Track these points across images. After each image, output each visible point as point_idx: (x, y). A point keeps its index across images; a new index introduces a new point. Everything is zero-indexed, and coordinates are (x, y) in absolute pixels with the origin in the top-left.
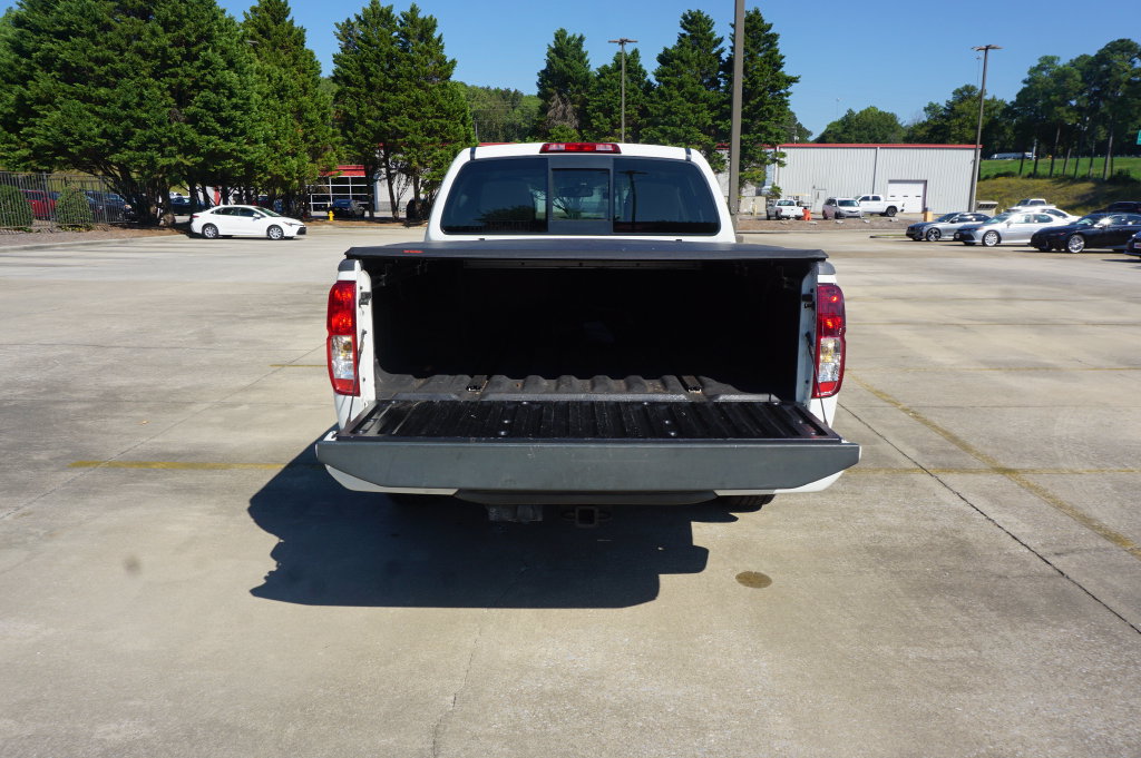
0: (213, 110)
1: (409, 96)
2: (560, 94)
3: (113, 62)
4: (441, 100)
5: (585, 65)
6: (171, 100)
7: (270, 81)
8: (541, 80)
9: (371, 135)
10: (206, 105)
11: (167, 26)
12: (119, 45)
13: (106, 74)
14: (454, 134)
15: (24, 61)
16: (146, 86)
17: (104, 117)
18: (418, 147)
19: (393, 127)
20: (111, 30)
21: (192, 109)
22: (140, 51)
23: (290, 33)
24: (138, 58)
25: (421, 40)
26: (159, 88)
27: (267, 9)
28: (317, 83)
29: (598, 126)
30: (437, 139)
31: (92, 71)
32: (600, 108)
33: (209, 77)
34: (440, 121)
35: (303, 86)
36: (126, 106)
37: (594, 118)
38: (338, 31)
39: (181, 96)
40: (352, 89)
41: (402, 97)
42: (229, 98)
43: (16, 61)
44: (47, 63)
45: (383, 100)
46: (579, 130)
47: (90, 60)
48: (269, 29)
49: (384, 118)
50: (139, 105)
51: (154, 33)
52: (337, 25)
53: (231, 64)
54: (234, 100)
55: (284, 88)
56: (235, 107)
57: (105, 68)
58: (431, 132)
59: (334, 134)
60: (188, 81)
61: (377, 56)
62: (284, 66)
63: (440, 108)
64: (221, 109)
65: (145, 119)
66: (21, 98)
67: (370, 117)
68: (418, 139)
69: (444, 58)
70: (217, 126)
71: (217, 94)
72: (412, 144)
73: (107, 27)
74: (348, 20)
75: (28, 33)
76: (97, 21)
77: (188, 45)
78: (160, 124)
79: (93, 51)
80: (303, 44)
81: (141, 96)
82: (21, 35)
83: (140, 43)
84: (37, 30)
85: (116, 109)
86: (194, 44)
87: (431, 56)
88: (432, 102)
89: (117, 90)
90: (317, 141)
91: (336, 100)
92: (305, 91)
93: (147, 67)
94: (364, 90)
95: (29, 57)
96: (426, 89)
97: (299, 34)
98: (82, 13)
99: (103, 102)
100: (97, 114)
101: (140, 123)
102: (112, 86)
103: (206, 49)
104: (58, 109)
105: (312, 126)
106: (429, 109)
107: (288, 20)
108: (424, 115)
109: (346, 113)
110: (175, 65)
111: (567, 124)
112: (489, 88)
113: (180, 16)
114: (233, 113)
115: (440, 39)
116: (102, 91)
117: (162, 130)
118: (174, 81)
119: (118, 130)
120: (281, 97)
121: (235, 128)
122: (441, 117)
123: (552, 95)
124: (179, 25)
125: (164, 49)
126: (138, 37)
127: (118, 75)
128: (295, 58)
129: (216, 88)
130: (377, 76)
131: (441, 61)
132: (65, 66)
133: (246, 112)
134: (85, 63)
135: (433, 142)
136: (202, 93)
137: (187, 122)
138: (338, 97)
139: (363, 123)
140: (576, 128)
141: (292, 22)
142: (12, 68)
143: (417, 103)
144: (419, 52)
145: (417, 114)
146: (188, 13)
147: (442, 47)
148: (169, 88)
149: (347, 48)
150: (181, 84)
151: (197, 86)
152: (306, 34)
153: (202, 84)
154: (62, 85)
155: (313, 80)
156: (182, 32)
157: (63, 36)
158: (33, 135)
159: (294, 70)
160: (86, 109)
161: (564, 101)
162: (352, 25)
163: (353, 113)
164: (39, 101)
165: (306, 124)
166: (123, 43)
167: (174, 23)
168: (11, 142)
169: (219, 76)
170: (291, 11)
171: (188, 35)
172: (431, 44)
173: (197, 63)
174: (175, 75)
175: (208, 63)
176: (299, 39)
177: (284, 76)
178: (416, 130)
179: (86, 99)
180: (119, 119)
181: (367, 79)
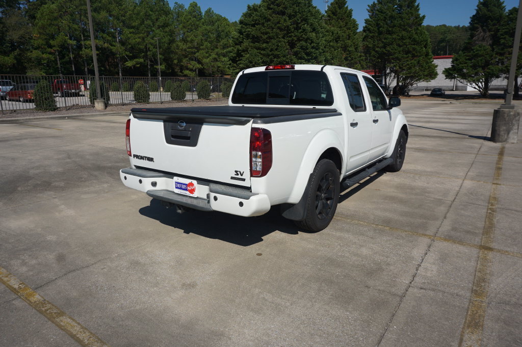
0: (304, 49)
1: (398, 36)
2: (482, 27)
3: (270, 33)
4: (415, 36)
5: (503, 9)
6: (288, 47)
7: (333, 34)
8: (472, 21)
9: (377, 55)
10: (302, 47)
11: (290, 17)
12: (271, 27)
13: (267, 38)
14: (420, 52)
15: (241, 36)
16: (280, 42)
17: (264, 55)
18: (400, 60)
19: (389, 51)
20: (270, 21)
21: (295, 49)
22: (279, 28)
23: (346, 12)
24: (278, 31)
25: (408, 7)
26: (284, 42)
27: (337, 3)
28: (355, 33)
29: (504, 43)
30: (410, 55)
31: (262, 37)
32: (506, 33)
33: (304, 36)
34: (413, 46)
35: (348, 35)
36: (272, 50)
37: (502, 38)
38: (369, 8)
39: (292, 45)
40: (371, 35)
41: (394, 36)
42: (310, 44)
43: (239, 37)
44: (248, 36)
45: (385, 39)
46: (492, 45)
47: (261, 33)
48: (336, 12)
49: (385, 47)
50: (276, 49)
51: (285, 20)
52: (368, 6)
53: (314, 30)
54: (313, 45)
55: (339, 37)
56: (313, 48)
57: (266, 36)
58: (408, 52)
59: (361, 56)
60: (295, 39)
61: (385, 17)
62: (341, 27)
63: (414, 40)
64: (307, 49)
65: (278, 55)
66: (238, 50)
67: (378, 47)
68: (400, 56)
69: (419, 15)
70: (305, 56)
71: (306, 43)
72: (397, 59)
73: (269, 20)
74: (374, 3)
75: (244, 26)
76: (265, 18)
77: (298, 24)
78: (284, 56)
79: (263, 29)
80: (351, 17)
81: (278, 46)
82: (242, 27)
83: (279, 25)
84: (246, 24)
85: (268, 52)
86: (300, 23)
87: (412, 15)
88: (410, 38)
89: (270, 44)
90: (352, 59)
91: (363, 40)
92: (349, 37)
93: (281, 34)
94: (377, 34)
95: (243, 35)
96: (408, 31)
97: (350, 12)
98: (261, 16)
99: (264, 49)
100: (262, 54)
101: (277, 56)
102: (267, 43)
103: (304, 24)
104: (249, 53)
105: (350, 53)
106: (408, 41)
107: (346, 6)
108: (405, 44)
109: (367, 46)
110: (292, 32)
111: (484, 44)
112: (459, 26)
113: (296, 12)
114: (311, 50)
115: (418, 6)
116: (264, 45)
117: (284, 59)
118: (290, 39)
119: (268, 60)
120: (337, 42)
121: (312, 56)
122: (414, 44)
123: (477, 28)
124: (295, 16)
125: (288, 27)
126: (278, 23)
127: (270, 38)
128: (347, 23)
129: (306, 40)
130: (383, 28)
131: (417, 16)
132: (253, 36)
133: (317, 49)
134: (259, 35)
135: (408, 57)
136: (301, 43)
137: (294, 55)
138: (365, 39)
139: (374, 50)
140: (490, 45)
141: (347, 7)
142: (237, 39)
143: (402, 38)
144: (406, 13)
145: (401, 44)
146: (299, 10)
147: (419, 10)
148: (288, 42)
149: (372, 16)
150: (293, 40)
151: (299, 40)
152: (353, 12)
153: (301, 39)
154: (251, 44)
155: (354, 32)
156: (296, 19)
157: (253, 25)
158: (240, 64)
159: (345, 29)
160: (258, 53)
161: (484, 31)
162: (375, 5)
163: (371, 46)
164: (244, 51)
165: (348, 52)
166: (273, 26)
167: (293, 15)
168: (234, 67)
169: (308, 35)
170: (347, 2)
171: (298, 20)
172: (413, 9)
173: (300, 31)
174: (290, 37)
175: (304, 30)
176: (350, 14)
177: (339, 32)
178: (399, 52)
179: (258, 49)
180: (269, 55)
181: (378, 29)
